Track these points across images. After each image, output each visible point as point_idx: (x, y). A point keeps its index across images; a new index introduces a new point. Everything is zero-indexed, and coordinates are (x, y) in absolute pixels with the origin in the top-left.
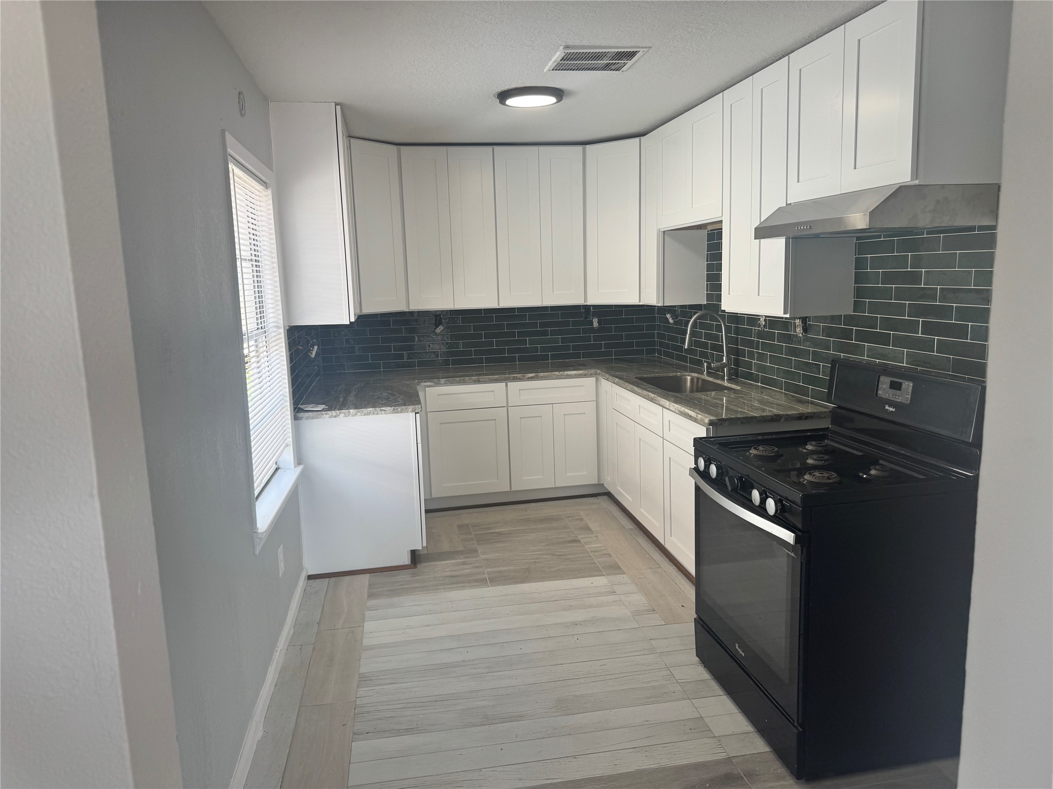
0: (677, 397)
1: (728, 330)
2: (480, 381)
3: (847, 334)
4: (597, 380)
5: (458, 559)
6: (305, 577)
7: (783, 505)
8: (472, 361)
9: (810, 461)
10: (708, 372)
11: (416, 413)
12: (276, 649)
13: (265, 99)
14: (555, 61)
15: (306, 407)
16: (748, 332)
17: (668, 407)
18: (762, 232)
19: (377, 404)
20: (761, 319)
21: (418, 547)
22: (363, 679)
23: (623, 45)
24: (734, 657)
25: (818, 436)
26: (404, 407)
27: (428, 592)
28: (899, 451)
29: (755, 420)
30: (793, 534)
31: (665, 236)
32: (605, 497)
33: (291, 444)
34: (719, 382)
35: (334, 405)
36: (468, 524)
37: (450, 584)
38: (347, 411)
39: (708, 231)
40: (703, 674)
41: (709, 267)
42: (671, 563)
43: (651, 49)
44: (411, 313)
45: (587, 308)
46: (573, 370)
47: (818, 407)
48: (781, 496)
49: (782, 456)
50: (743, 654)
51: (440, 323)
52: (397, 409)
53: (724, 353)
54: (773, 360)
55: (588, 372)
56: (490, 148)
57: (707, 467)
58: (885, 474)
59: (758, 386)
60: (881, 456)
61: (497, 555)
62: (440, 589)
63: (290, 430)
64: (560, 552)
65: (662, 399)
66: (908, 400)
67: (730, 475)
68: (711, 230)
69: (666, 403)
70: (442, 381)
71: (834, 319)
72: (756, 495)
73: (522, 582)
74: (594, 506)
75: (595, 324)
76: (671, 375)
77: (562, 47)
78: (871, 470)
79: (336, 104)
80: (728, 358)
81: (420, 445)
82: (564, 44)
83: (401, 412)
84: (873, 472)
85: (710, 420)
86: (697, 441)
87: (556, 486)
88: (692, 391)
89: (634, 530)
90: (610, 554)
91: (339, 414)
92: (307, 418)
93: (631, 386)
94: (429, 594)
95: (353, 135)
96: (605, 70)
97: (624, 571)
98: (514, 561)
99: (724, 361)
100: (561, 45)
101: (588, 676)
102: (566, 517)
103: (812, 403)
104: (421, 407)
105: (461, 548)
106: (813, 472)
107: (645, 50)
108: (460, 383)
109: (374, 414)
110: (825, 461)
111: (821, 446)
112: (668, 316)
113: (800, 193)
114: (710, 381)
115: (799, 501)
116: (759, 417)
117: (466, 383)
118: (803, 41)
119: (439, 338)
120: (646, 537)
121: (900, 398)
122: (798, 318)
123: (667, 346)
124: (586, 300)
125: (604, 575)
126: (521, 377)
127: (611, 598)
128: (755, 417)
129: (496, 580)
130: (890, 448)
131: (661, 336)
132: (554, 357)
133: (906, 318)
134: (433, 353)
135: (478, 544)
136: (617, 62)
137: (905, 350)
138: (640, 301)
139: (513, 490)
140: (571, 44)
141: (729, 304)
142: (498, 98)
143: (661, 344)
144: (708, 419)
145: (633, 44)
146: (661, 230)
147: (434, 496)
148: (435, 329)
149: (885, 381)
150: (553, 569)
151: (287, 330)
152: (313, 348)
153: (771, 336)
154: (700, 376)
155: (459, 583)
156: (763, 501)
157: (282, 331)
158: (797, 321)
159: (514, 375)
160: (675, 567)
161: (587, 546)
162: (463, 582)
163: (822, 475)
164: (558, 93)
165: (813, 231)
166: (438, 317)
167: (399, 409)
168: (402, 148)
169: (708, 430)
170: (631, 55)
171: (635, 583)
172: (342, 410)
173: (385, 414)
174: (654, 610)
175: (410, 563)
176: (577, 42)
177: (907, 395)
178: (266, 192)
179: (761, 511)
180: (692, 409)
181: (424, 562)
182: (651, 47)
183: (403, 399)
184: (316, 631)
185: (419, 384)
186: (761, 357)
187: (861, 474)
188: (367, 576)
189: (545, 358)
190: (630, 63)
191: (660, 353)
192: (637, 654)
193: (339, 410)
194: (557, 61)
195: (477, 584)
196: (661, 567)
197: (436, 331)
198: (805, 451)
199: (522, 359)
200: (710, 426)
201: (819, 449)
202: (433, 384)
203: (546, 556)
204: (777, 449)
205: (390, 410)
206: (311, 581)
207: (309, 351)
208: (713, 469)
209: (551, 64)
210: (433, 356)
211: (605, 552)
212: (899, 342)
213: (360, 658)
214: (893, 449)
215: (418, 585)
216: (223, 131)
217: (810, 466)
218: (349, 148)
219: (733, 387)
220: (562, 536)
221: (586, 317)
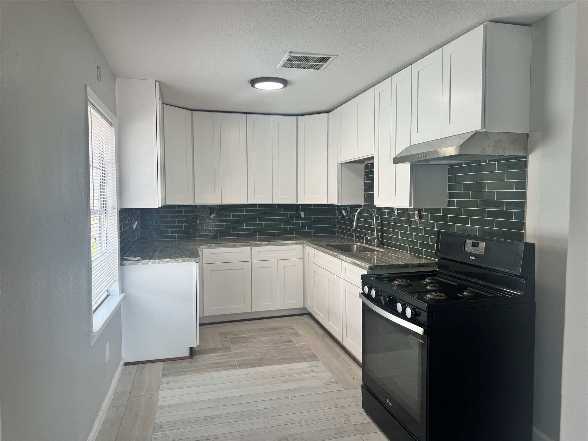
0: (349, 254)
1: (377, 218)
2: (235, 246)
3: (444, 219)
4: (303, 247)
5: (218, 353)
6: (123, 364)
7: (416, 312)
8: (231, 235)
9: (429, 288)
10: (366, 242)
11: (196, 262)
12: (101, 409)
13: (114, 76)
14: (284, 61)
15: (128, 258)
16: (389, 220)
17: (345, 260)
18: (398, 160)
19: (172, 257)
20: (395, 212)
21: (194, 345)
22: (157, 427)
23: (322, 54)
24: (386, 408)
25: (431, 274)
26: (189, 258)
27: (200, 373)
28: (478, 282)
29: (394, 267)
30: (422, 329)
31: (342, 166)
32: (307, 316)
33: (118, 280)
34: (372, 247)
35: (146, 257)
36: (225, 332)
37: (213, 368)
38: (154, 260)
39: (365, 164)
40: (367, 419)
41: (366, 184)
42: (346, 354)
43: (337, 57)
44: (196, 206)
45: (298, 206)
46: (290, 241)
47: (429, 260)
48: (414, 306)
49: (412, 285)
50: (392, 405)
51: (213, 213)
52: (185, 260)
53: (374, 232)
54: (402, 235)
55: (298, 242)
56: (245, 115)
57: (370, 291)
58: (472, 294)
59: (394, 250)
60: (468, 285)
61: (243, 350)
62: (207, 371)
63: (118, 272)
64: (281, 348)
65: (341, 255)
66: (482, 253)
67: (383, 295)
68: (367, 164)
69: (344, 257)
70: (213, 245)
71: (437, 210)
72: (399, 307)
73: (258, 366)
74: (301, 321)
75: (302, 215)
76: (345, 244)
77: (288, 52)
78: (464, 292)
79: (156, 81)
80: (377, 235)
81: (198, 282)
82: (289, 50)
83: (187, 262)
84: (465, 293)
85: (369, 266)
86: (363, 277)
87: (279, 309)
88: (357, 251)
89: (324, 335)
90: (310, 349)
91: (148, 262)
92: (129, 265)
93: (324, 249)
94: (200, 374)
95: (166, 102)
96: (311, 69)
97: (319, 359)
98: (253, 354)
99: (375, 236)
100: (288, 51)
101: (298, 422)
102: (284, 328)
103: (425, 258)
104: (200, 258)
105: (221, 346)
106: (431, 293)
107: (334, 57)
108: (223, 247)
109: (170, 262)
110: (437, 287)
111: (434, 280)
112: (343, 211)
113: (418, 139)
114: (367, 247)
115: (425, 309)
116: (397, 265)
117: (227, 246)
118: (420, 56)
119: (212, 221)
120: (331, 339)
121: (478, 251)
122: (416, 211)
123: (343, 229)
124: (297, 201)
125: (307, 361)
126: (259, 244)
127: (312, 375)
128: (395, 265)
129: (242, 365)
130: (473, 280)
131: (339, 223)
132: (279, 234)
133: (478, 209)
134: (208, 230)
135: (231, 344)
136: (318, 64)
137: (478, 227)
138: (328, 203)
139: (253, 311)
140: (293, 51)
141: (379, 202)
142: (250, 83)
143: (339, 228)
144: (368, 266)
145: (327, 53)
146: (340, 163)
147: (205, 315)
148: (210, 216)
149: (469, 242)
150: (277, 358)
151: (119, 210)
152: (135, 223)
153: (401, 221)
154: (361, 244)
155: (219, 367)
156: (404, 310)
157: (116, 210)
158: (416, 213)
159: (256, 243)
160: (348, 356)
161: (296, 344)
162: (222, 367)
163: (437, 295)
164: (284, 82)
165: (427, 158)
166: (212, 209)
167: (186, 260)
168: (194, 112)
169: (368, 272)
170: (325, 60)
171: (325, 366)
172: (151, 260)
173: (177, 262)
174: (337, 382)
175: (189, 355)
176: (297, 50)
177: (482, 250)
178: (111, 128)
179: (402, 316)
180: (359, 260)
181: (198, 355)
182: (337, 56)
183: (188, 254)
184: (128, 397)
185: (199, 247)
186: (395, 233)
187: (458, 295)
188: (162, 363)
189: (274, 234)
190: (325, 65)
191: (338, 233)
192: (327, 408)
193: (149, 260)
194: (285, 61)
195: (230, 368)
196: (340, 356)
197: (210, 217)
198: (425, 282)
199: (260, 234)
200: (369, 269)
201: (433, 281)
202: (207, 247)
203: (272, 351)
204: (409, 281)
205: (181, 260)
206: (127, 366)
207: (133, 224)
208: (373, 293)
209: (281, 63)
210: (208, 231)
211: (307, 348)
212: (474, 222)
213: (155, 414)
214: (475, 281)
215: (193, 369)
216: (86, 86)
217: (428, 290)
218: (163, 109)
219: (380, 250)
220: (282, 338)
221: (297, 212)
